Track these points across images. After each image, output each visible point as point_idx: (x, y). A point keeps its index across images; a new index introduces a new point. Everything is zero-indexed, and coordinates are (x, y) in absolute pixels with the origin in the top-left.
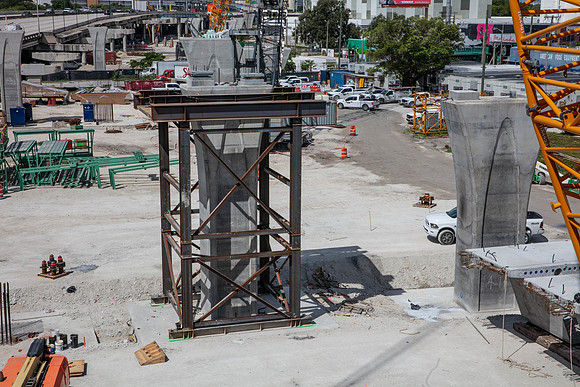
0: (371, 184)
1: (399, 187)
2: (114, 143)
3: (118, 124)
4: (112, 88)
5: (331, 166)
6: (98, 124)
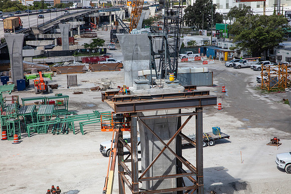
0: (238, 128)
1: (256, 130)
2: (80, 101)
3: (80, 87)
4: (74, 62)
5: (212, 116)
6: (68, 88)
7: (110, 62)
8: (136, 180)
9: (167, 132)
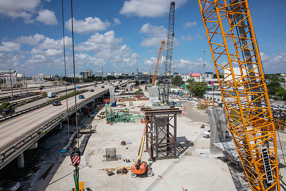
0: (190, 122)
2: (133, 111)
3: (134, 106)
4: (132, 97)
5: (181, 117)
6: (129, 106)
7: (144, 97)
8: (152, 140)
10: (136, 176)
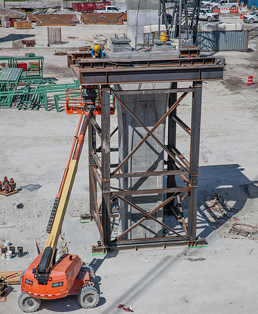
2: (61, 66)
3: (65, 46)
5: (238, 93)
6: (48, 46)
7: (110, 11)
8: (107, 176)
9: (154, 114)
10: (36, 305)
